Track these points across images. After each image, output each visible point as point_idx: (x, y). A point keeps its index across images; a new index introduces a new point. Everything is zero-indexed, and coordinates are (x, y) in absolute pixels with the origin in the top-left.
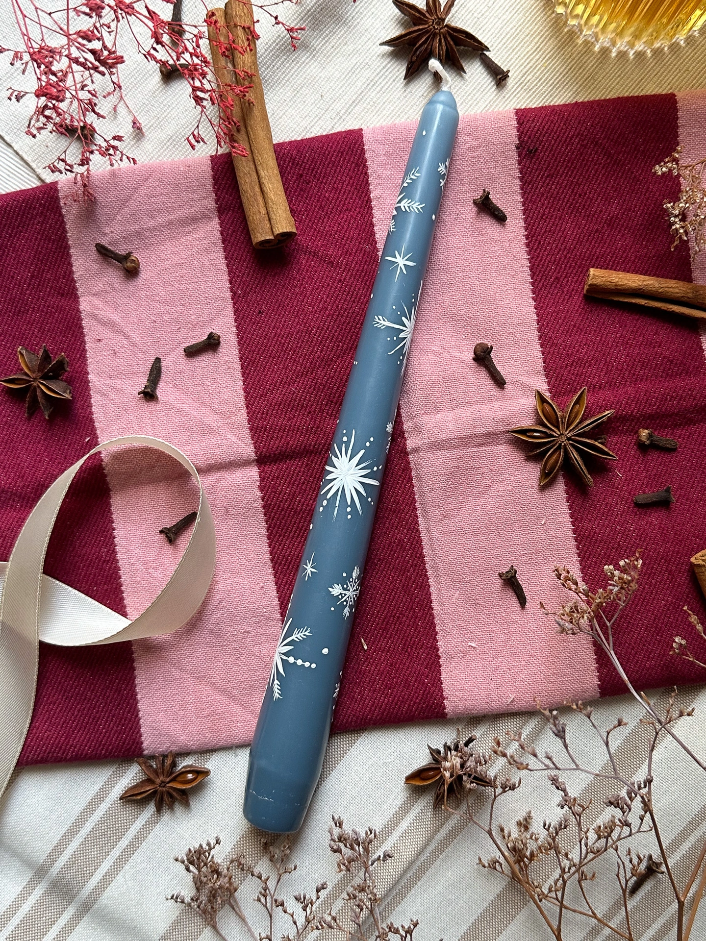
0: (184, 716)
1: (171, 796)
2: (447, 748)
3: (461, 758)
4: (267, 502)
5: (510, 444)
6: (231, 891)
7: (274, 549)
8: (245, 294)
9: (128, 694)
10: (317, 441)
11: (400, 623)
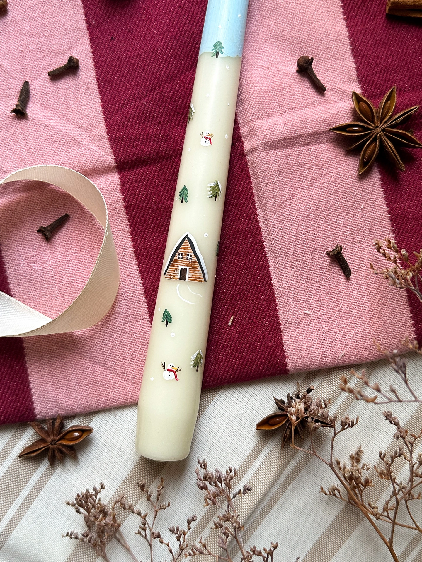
0: (69, 385)
1: (61, 452)
2: (290, 398)
3: (305, 403)
4: (128, 203)
5: (331, 142)
6: (116, 527)
7: (136, 243)
8: (99, 25)
9: (19, 369)
10: (167, 147)
11: (246, 299)
